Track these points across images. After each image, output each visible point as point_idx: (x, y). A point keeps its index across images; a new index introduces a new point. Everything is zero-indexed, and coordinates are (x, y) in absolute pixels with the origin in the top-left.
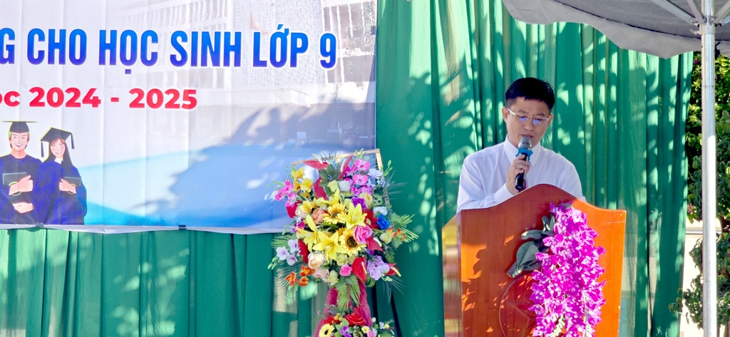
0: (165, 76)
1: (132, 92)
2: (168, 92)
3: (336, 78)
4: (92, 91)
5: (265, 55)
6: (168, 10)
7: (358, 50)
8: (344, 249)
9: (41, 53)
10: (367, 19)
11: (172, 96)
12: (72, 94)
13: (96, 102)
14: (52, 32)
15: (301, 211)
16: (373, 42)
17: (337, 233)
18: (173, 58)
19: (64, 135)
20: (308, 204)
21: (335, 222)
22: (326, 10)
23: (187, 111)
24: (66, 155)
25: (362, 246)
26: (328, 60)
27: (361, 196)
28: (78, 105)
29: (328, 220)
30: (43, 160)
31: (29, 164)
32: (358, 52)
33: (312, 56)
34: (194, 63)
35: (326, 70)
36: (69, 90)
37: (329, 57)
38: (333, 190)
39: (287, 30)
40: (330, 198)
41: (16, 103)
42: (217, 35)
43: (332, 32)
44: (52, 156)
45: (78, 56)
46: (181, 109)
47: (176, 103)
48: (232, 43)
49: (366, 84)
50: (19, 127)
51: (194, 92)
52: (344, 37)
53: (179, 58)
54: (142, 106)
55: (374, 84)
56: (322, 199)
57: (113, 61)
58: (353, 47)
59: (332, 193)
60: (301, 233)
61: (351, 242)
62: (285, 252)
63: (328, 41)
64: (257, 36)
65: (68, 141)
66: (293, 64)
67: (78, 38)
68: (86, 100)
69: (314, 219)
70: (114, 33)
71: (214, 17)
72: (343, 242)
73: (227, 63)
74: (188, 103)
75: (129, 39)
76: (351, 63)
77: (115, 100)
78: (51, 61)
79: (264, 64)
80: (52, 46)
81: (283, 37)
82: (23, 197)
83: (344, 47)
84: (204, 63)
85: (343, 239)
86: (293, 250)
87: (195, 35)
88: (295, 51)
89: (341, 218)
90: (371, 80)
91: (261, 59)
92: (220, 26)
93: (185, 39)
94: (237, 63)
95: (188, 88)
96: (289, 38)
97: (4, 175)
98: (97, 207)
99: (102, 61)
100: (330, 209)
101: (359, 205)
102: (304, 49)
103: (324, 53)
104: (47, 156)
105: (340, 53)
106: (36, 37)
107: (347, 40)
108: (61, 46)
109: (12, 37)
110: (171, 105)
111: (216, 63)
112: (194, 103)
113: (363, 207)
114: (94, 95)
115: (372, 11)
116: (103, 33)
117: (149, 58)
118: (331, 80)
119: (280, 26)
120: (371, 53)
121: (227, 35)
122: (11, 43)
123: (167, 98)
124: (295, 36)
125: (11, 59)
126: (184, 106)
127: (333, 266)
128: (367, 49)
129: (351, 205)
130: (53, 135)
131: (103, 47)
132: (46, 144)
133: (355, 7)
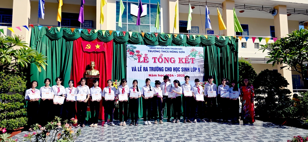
1: (177, 75)
3: (200, 73)
6: (181, 65)
13: (173, 76)
14: (168, 68)
22: (199, 65)
26: (199, 71)
43: (199, 68)
45: (171, 70)
49: (203, 74)
53: (182, 71)
57: (175, 71)
64: (191, 68)
66: (195, 71)
67: (171, 68)
71: (186, 66)
73: (188, 71)
75: (177, 68)
77: (175, 76)
78: (168, 71)
84: (185, 71)
91: (192, 71)
93: (183, 68)
106: (166, 68)
107: (201, 68)
116: (174, 68)
117: (179, 71)
119: (194, 67)
121: (188, 68)
122: (163, 69)
123: (181, 75)
125: (163, 71)
128: (203, 70)
133: (202, 65)
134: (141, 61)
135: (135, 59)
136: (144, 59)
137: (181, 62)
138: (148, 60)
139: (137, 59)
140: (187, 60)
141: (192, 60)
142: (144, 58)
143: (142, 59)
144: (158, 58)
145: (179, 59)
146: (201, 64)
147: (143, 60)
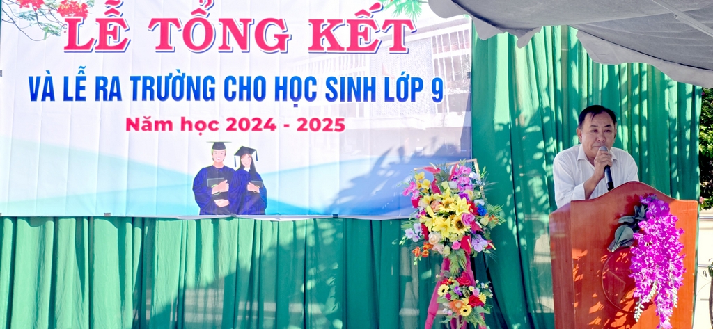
0: (322, 108)
1: (299, 120)
2: (325, 120)
3: (443, 110)
4: (270, 120)
5: (393, 93)
6: (324, 61)
7: (458, 89)
8: (455, 230)
9: (234, 93)
10: (465, 67)
11: (327, 123)
12: (256, 122)
13: (273, 127)
14: (241, 78)
15: (423, 203)
16: (469, 83)
17: (449, 219)
18: (327, 96)
19: (251, 151)
20: (427, 198)
21: (448, 211)
22: (436, 61)
23: (338, 133)
24: (252, 166)
25: (467, 228)
26: (437, 96)
27: (465, 192)
28: (260, 130)
29: (443, 209)
30: (236, 169)
31: (225, 172)
32: (459, 91)
33: (426, 94)
34: (342, 99)
35: (436, 104)
36: (254, 119)
37: (438, 95)
38: (445, 188)
39: (408, 76)
40: (444, 193)
41: (216, 129)
42: (359, 79)
43: (440, 77)
44: (242, 166)
45: (260, 95)
46: (334, 132)
47: (330, 127)
48: (370, 84)
49: (464, 113)
50: (219, 146)
51: (342, 120)
52: (449, 80)
53: (332, 96)
54: (306, 130)
55: (470, 113)
56: (438, 194)
57: (285, 98)
58: (455, 87)
59: (444, 190)
60: (423, 218)
61: (460, 225)
62: (412, 232)
63: (437, 83)
64: (387, 80)
65: (254, 155)
66: (413, 99)
67: (260, 82)
68: (266, 126)
69: (433, 209)
70: (285, 79)
71: (356, 66)
72: (454, 225)
73: (366, 99)
74: (339, 127)
75: (296, 82)
76: (454, 99)
77: (286, 126)
78: (241, 98)
79: (392, 99)
80: (242, 88)
81: (406, 80)
82: (223, 196)
83: (449, 87)
84: (350, 99)
85: (454, 222)
86: (417, 231)
87: (343, 79)
88: (414, 90)
89: (452, 208)
90: (467, 110)
91: (390, 96)
92: (360, 72)
93: (336, 82)
94: (373, 99)
95: (339, 117)
96: (410, 81)
97: (208, 180)
98: (274, 202)
99: (277, 98)
100: (444, 202)
101: (464, 199)
102: (420, 89)
103: (434, 91)
104: (238, 166)
105: (446, 92)
106: (230, 82)
107: (450, 82)
108: (248, 88)
109: (213, 82)
110: (326, 129)
111: (358, 99)
112: (343, 127)
113: (467, 200)
114: (272, 122)
115: (468, 61)
116: (277, 79)
117: (310, 96)
118: (440, 111)
119: (403, 73)
120: (467, 92)
121: (366, 79)
122: (212, 86)
123: (324, 124)
124: (414, 80)
125: (212, 98)
126: (336, 130)
127: (447, 242)
128: (465, 89)
129: (459, 198)
130: (242, 151)
131: (278, 88)
132: (238, 158)
133: (456, 58)
134: (82, 41)
135: (48, 30)
136: (103, 32)
137: (326, 43)
138: (122, 35)
139: (61, 32)
140: (365, 34)
141: (392, 31)
142: (103, 23)
143: (88, 31)
144: (183, 24)
145: (310, 29)
146: (452, 54)
147: (97, 37)
